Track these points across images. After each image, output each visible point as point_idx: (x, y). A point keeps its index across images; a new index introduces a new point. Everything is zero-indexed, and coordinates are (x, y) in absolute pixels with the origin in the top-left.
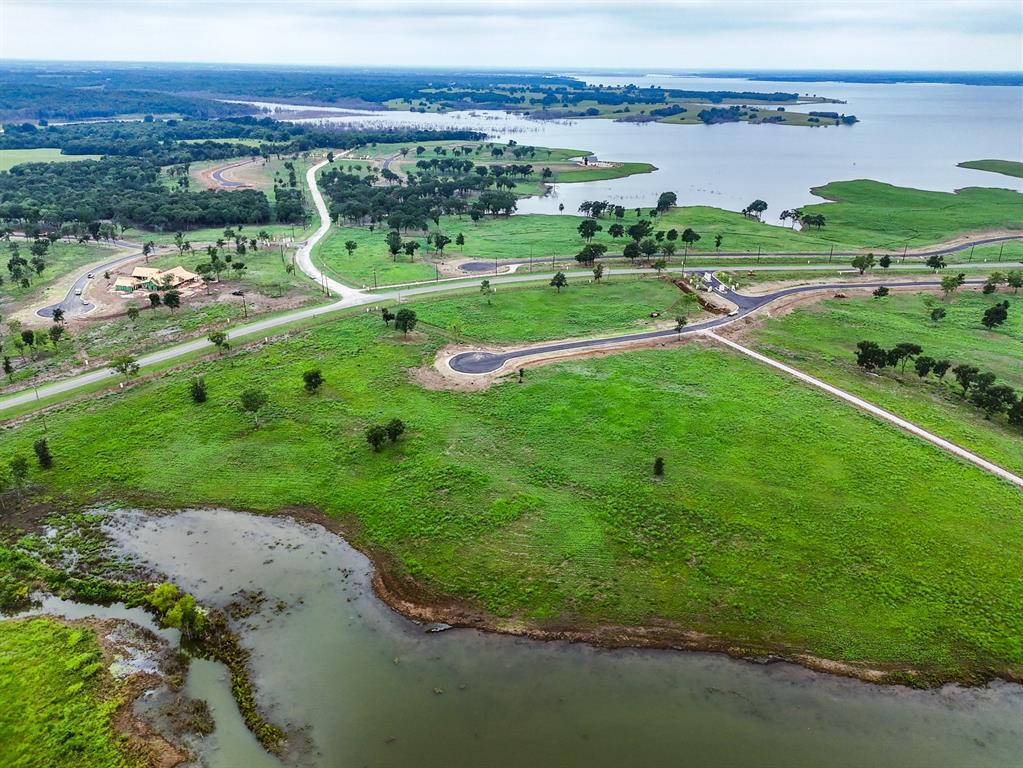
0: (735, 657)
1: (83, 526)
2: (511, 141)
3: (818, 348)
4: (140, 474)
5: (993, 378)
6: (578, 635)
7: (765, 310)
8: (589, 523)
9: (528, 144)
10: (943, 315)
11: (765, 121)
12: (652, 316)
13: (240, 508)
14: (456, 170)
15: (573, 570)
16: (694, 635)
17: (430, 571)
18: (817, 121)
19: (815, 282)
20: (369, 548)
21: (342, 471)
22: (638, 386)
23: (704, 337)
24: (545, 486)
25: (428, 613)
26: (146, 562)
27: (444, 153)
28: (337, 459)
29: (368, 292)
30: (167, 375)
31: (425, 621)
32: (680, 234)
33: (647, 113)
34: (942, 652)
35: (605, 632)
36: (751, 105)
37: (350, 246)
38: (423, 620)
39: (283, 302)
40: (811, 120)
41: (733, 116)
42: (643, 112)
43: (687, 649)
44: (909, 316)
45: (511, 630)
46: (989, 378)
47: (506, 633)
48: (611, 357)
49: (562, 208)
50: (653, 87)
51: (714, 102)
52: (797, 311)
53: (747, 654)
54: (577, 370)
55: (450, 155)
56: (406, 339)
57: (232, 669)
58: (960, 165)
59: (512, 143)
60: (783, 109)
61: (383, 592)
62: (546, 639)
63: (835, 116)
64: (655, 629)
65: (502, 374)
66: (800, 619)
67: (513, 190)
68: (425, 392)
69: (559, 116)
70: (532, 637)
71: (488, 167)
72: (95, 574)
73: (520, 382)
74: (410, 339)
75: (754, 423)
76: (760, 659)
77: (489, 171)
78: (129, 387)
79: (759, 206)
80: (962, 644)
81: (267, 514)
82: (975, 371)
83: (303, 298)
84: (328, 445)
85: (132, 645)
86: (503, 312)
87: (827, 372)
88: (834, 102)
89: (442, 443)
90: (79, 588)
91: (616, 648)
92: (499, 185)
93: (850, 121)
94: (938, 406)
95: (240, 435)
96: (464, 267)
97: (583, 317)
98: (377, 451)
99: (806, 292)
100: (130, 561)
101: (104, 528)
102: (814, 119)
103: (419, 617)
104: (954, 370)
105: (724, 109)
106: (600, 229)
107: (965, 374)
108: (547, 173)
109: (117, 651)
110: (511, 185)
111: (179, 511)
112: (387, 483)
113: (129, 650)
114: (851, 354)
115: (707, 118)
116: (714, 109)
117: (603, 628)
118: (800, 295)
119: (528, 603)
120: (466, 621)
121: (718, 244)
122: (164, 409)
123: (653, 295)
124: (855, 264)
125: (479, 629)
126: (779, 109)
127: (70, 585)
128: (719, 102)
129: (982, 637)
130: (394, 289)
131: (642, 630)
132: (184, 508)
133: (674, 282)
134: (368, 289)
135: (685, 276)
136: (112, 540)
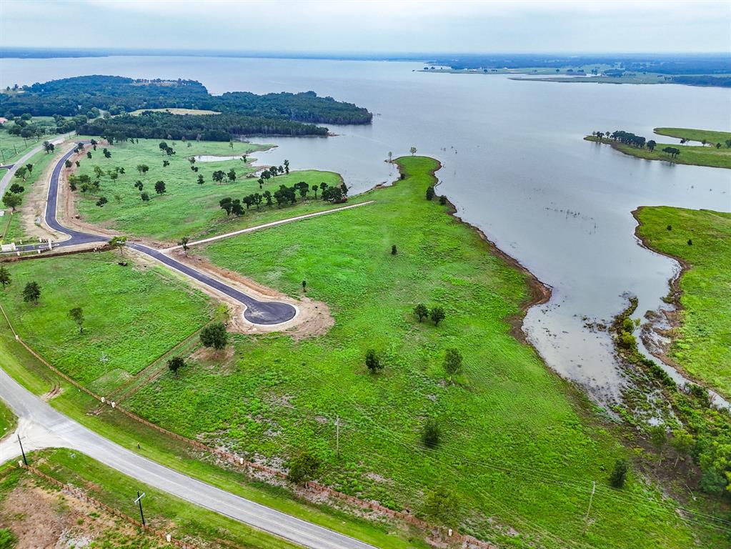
12: (124, 265)
54: (271, 276)
73: (305, 291)
109: (663, 346)
136: (622, 392)
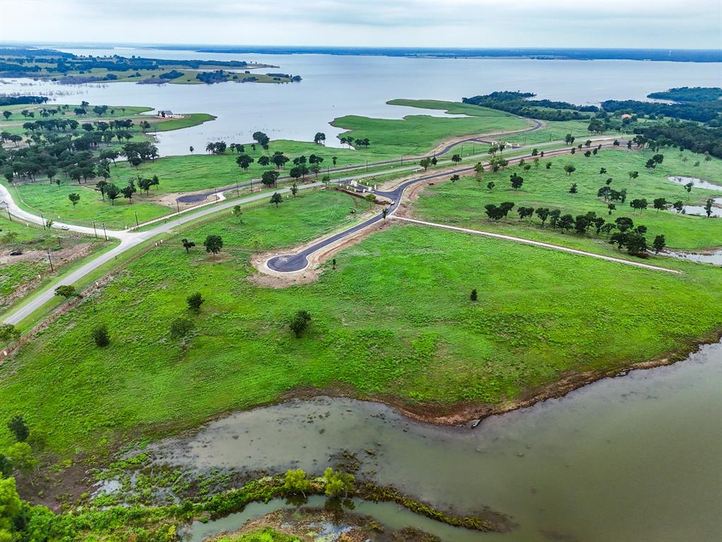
0: (613, 376)
1: (136, 468)
2: (83, 102)
3: (456, 214)
4: (129, 414)
5: (559, 212)
6: (542, 396)
7: (404, 198)
8: (474, 337)
9: (100, 104)
10: (494, 185)
11: (245, 81)
12: (352, 213)
13: (251, 407)
14: (61, 129)
15: (498, 365)
16: (586, 374)
17: (429, 395)
18: (279, 79)
19: (410, 178)
20: (373, 397)
21: (290, 357)
22: (403, 254)
23: (394, 220)
24: (427, 326)
25: (458, 417)
26: (232, 469)
27: (32, 115)
28: (277, 352)
29: (134, 231)
30: (40, 334)
31: (463, 423)
32: (308, 159)
33: (157, 77)
34: (671, 341)
35: (551, 389)
36: (227, 70)
37: (74, 198)
38: (461, 423)
39: (70, 253)
40: (275, 79)
41: (220, 77)
42: (153, 76)
43: (591, 382)
44: (474, 189)
45: (510, 408)
46: (556, 213)
47: (510, 411)
48: (364, 242)
49: (192, 149)
50: (133, 57)
51: (194, 68)
52: (421, 196)
53: (615, 372)
54: (356, 253)
55: (38, 117)
56: (214, 259)
57: (398, 501)
58: (387, 103)
59: (85, 104)
60: (249, 72)
61: (417, 417)
62: (532, 404)
63: (287, 76)
64: (569, 378)
65: (315, 266)
66: (614, 349)
67: (130, 140)
68: (279, 291)
69: (84, 81)
70: (523, 407)
71: (92, 124)
72: (205, 493)
73: (334, 269)
74: (219, 259)
75: (483, 261)
76: (622, 373)
77: (95, 127)
78: (14, 353)
79: (320, 137)
80: (676, 336)
81: (275, 403)
82: (547, 210)
83: (86, 246)
84: (258, 344)
85: (311, 522)
86: (259, 226)
87: (474, 226)
88: (272, 67)
89: (334, 319)
90: (214, 507)
91: (565, 395)
92: (119, 137)
93: (298, 79)
94: (540, 232)
95: (178, 358)
96: (180, 200)
97: (313, 220)
98: (298, 337)
99: (414, 184)
100: (219, 475)
101: (160, 462)
102: (278, 78)
103: (456, 423)
104: (536, 212)
105: (211, 73)
106: (252, 161)
107: (543, 213)
108: (147, 125)
109: (306, 531)
110: (129, 137)
111: (202, 427)
112: (331, 353)
113: (312, 525)
114: (483, 213)
115: (206, 79)
116: (204, 73)
117: (548, 388)
118: (411, 186)
119: (501, 391)
120: (483, 413)
121: (335, 163)
122: (76, 361)
123: (337, 200)
124: (422, 165)
125: (495, 414)
126: (246, 72)
127: (199, 510)
128: (197, 68)
129: (676, 330)
130: (153, 225)
131: (565, 382)
132: (205, 422)
133: (337, 189)
134: (132, 228)
135: (340, 185)
136: (179, 467)
